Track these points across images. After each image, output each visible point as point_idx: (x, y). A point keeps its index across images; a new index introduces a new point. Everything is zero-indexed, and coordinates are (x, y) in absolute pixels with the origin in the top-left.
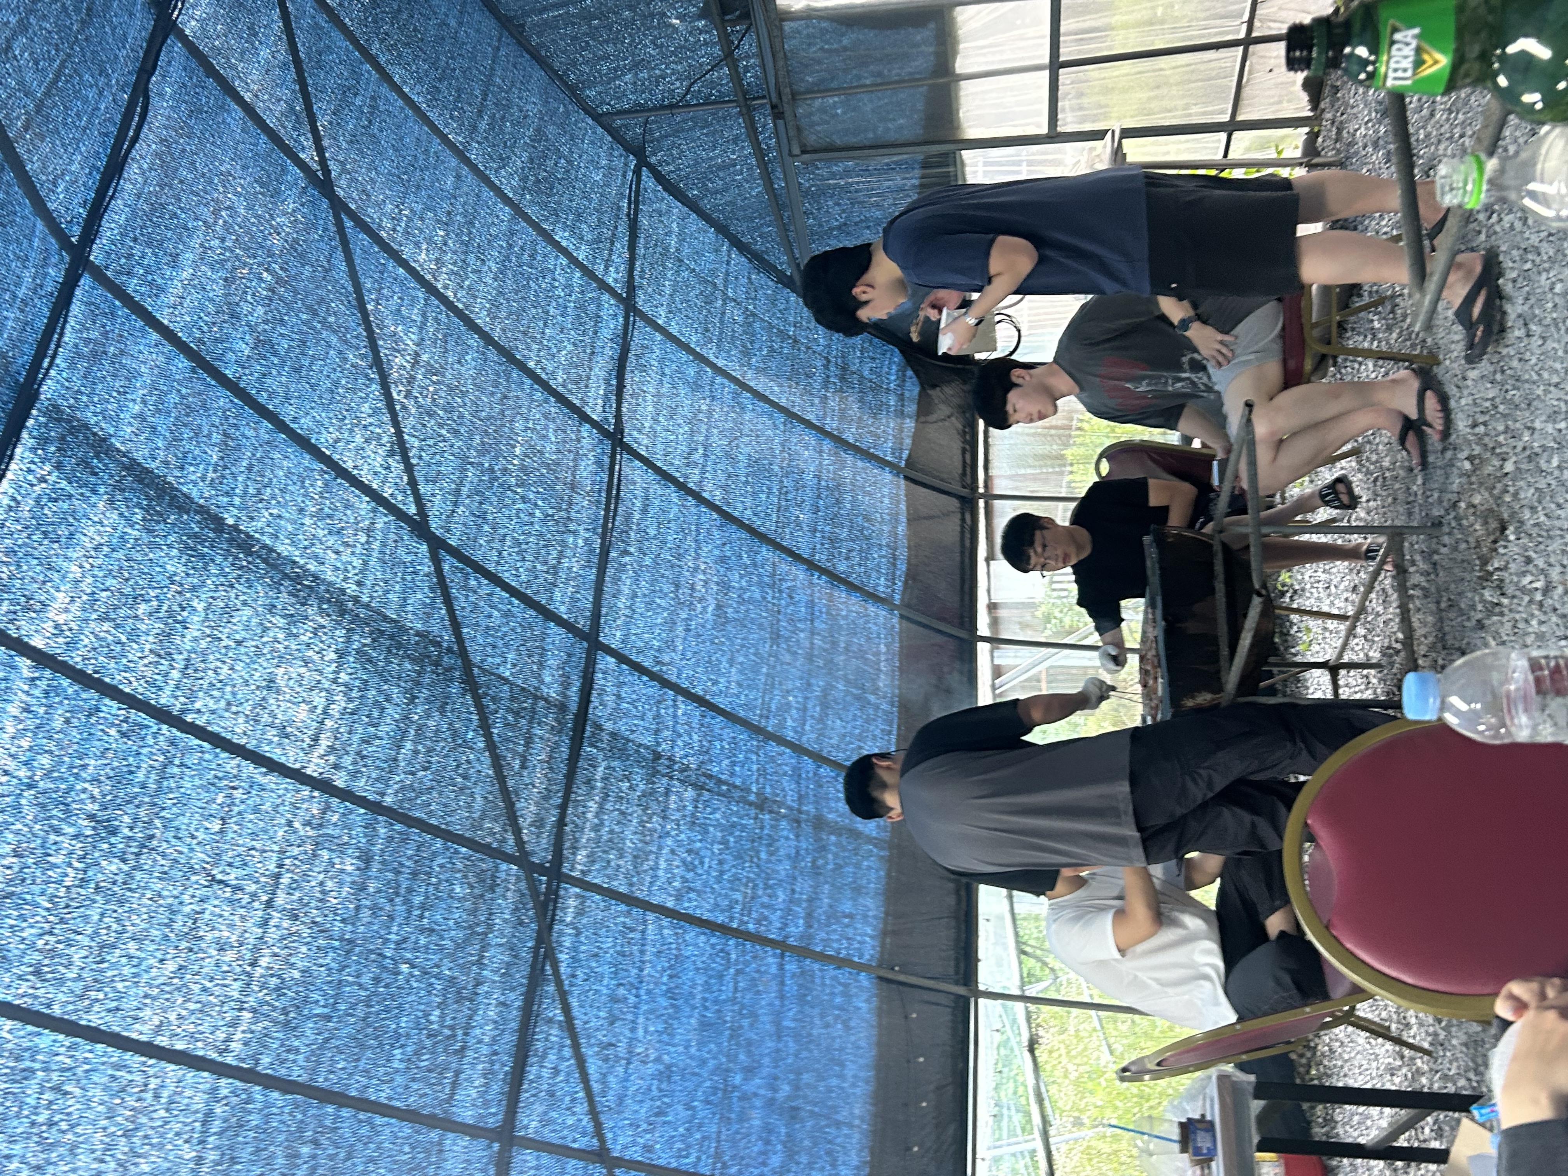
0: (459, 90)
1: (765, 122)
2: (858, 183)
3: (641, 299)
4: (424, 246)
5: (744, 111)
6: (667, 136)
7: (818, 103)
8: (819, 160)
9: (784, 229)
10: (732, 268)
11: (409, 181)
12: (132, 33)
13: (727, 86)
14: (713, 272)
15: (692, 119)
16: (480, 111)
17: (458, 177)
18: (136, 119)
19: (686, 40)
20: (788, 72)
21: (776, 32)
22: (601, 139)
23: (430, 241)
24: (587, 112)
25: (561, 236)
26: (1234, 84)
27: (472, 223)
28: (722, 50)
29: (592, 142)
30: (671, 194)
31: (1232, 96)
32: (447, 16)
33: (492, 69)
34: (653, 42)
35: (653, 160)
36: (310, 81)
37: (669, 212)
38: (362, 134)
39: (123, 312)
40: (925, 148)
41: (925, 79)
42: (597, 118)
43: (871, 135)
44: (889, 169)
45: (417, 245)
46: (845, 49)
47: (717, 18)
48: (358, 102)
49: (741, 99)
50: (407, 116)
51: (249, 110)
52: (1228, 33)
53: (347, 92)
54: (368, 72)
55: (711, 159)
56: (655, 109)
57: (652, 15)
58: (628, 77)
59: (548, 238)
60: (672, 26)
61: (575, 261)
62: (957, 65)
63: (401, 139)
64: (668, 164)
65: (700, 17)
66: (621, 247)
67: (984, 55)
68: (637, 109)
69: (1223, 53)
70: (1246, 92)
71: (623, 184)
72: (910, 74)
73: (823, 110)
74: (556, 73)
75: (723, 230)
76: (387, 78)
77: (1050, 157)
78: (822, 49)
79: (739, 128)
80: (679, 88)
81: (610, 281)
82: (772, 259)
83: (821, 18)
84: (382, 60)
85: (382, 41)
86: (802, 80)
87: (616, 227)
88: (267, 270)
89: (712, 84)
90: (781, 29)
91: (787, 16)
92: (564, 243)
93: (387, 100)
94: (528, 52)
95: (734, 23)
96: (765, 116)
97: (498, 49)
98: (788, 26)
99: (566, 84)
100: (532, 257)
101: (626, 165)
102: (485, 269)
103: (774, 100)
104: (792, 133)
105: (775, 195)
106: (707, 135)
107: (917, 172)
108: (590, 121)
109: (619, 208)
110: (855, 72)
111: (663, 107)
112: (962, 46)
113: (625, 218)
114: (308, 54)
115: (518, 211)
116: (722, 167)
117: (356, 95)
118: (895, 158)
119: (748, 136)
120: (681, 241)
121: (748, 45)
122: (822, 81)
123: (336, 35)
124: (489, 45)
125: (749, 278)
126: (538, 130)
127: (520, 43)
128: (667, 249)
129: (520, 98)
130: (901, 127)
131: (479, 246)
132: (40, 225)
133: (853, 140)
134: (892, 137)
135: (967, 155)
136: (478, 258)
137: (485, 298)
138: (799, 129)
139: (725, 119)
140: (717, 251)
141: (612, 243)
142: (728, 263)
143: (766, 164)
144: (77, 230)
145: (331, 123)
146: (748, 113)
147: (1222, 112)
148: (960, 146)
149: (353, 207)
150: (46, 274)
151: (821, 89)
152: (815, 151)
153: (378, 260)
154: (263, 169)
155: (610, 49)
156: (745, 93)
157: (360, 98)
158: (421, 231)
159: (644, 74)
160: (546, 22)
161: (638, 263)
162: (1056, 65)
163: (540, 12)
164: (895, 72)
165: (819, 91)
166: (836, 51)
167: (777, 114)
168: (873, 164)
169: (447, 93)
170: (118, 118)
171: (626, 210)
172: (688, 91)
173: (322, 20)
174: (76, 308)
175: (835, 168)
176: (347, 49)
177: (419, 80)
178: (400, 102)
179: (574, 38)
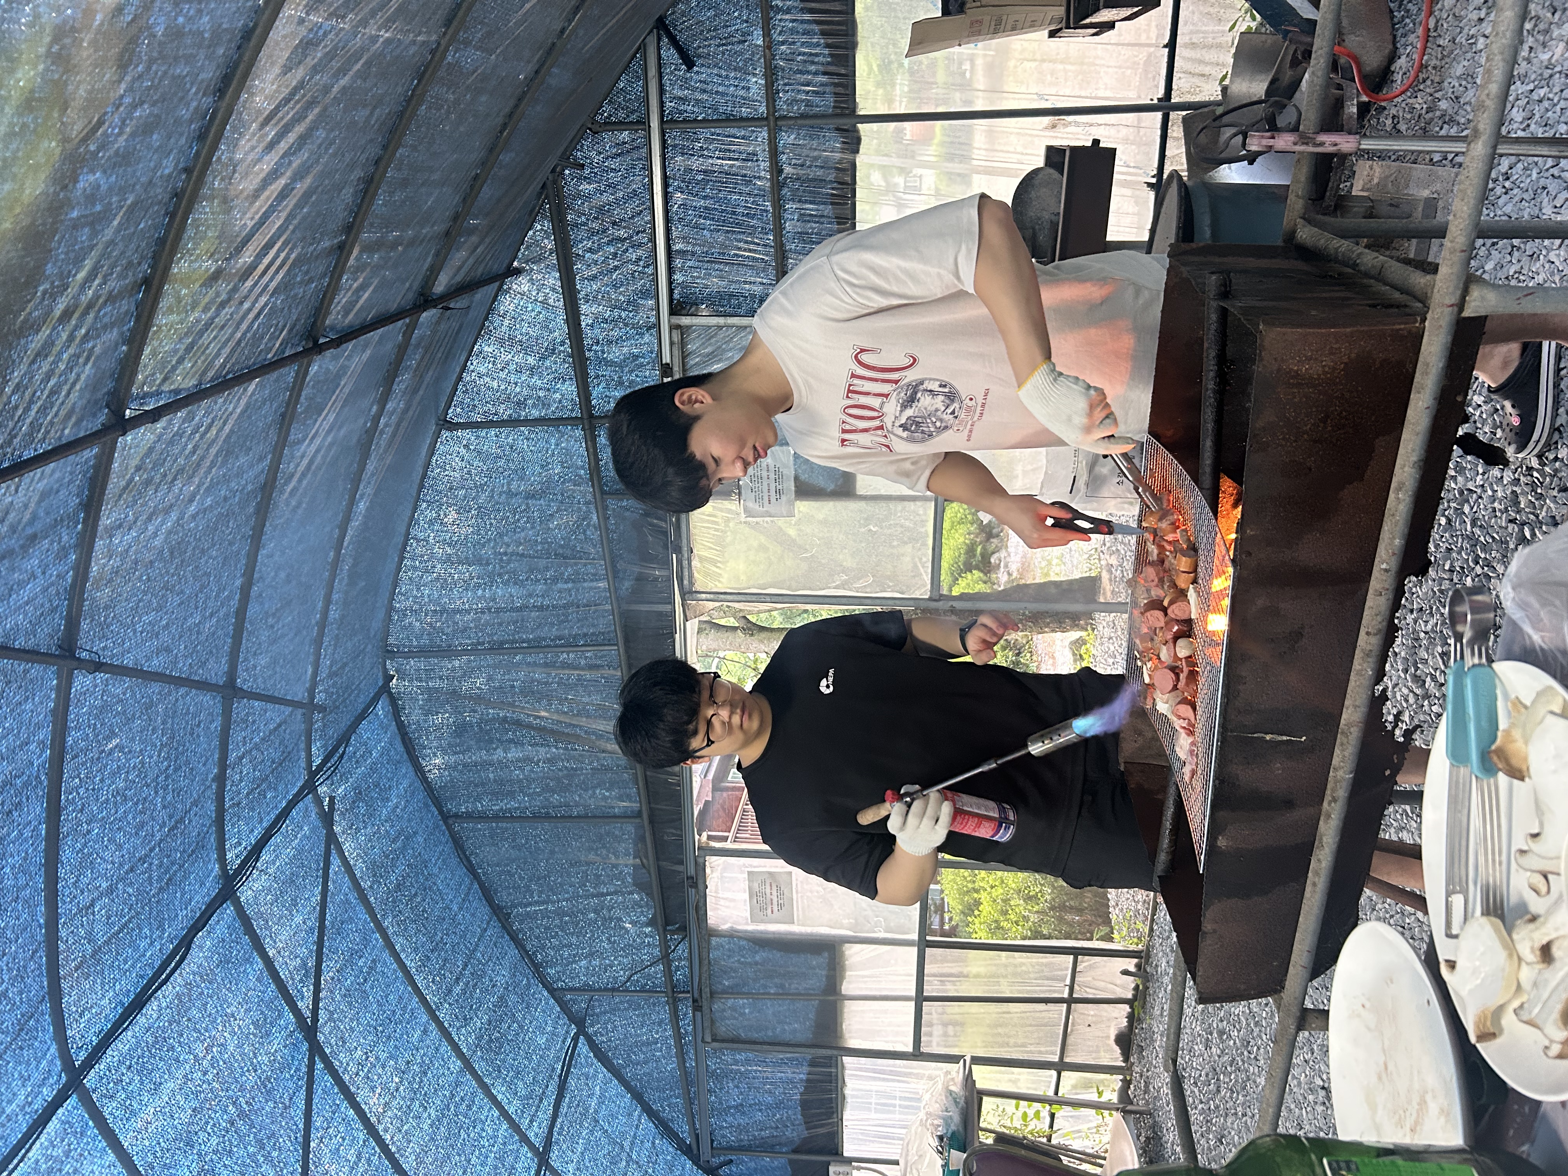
0: (445, 960)
1: (686, 1010)
2: (756, 1071)
3: (554, 1155)
4: (378, 1090)
5: (671, 1001)
6: (605, 1013)
7: (730, 1002)
8: (727, 1049)
9: (690, 1102)
10: (640, 1132)
11: (382, 1032)
12: (197, 898)
13: (660, 978)
14: (623, 1134)
15: (627, 1002)
16: (458, 979)
17: (425, 1032)
18: (173, 964)
19: (634, 941)
20: (710, 975)
21: (704, 945)
22: (552, 1009)
23: (385, 1087)
24: (544, 986)
25: (500, 1092)
26: (1061, 1032)
27: (425, 1074)
28: (660, 951)
29: (544, 1011)
30: (599, 1060)
31: (1060, 1042)
32: (451, 901)
33: (477, 945)
34: (608, 939)
35: (590, 1031)
36: (327, 944)
37: (594, 1076)
38: (356, 990)
39: (92, 1130)
40: (813, 1051)
41: (815, 995)
42: (552, 991)
43: (770, 1033)
44: (783, 1063)
45: (373, 1089)
46: (756, 963)
47: (660, 927)
48: (360, 964)
49: (670, 992)
50: (397, 977)
51: (269, 963)
52: (1055, 991)
53: (355, 953)
54: (377, 940)
55: (637, 1036)
56: (600, 990)
57: (611, 919)
58: (583, 963)
59: (486, 1090)
60: (626, 929)
61: (504, 1113)
62: (843, 988)
63: (386, 997)
64: (602, 1035)
65: (648, 925)
66: (548, 1105)
67: (865, 982)
68: (586, 988)
69: (1051, 1006)
70: (1070, 1040)
71: (561, 1048)
72: (806, 989)
73: (733, 1009)
74: (527, 952)
75: (638, 1096)
76: (390, 945)
77: (915, 1071)
78: (739, 961)
79: (664, 1013)
80: (622, 976)
81: (531, 1135)
82: (675, 1127)
83: (740, 938)
84: (390, 931)
85: (394, 917)
86: (721, 983)
87: (547, 1086)
88: (234, 1103)
89: (649, 977)
90: (709, 943)
91: (713, 933)
92: (499, 1097)
93: (385, 963)
94: (509, 934)
95: (673, 933)
96: (687, 1007)
97: (486, 930)
98: (714, 941)
99: (532, 962)
100: (469, 1107)
101: (567, 1032)
102: (425, 1115)
103: (696, 995)
104: (707, 1024)
105: (686, 1073)
106: (638, 1016)
107: (805, 1069)
108: (546, 993)
109: (553, 1069)
110: (762, 982)
111: (606, 989)
112: (848, 973)
113: (556, 1079)
114: (332, 923)
115: (468, 1065)
116: (648, 1044)
117: (360, 957)
118: (788, 1055)
119: (671, 1021)
120: (600, 1103)
121: (682, 950)
122: (737, 985)
123: (360, 908)
124: (479, 926)
125: (653, 1143)
126: (501, 998)
127: (504, 927)
128: (587, 1110)
129: (493, 971)
130: (795, 1031)
131: (425, 1094)
132: (54, 1049)
133: (755, 1036)
134: (787, 1037)
135: (847, 1060)
136: (421, 1105)
137: (418, 1143)
138: (713, 1022)
139: (654, 1005)
140: (630, 1115)
141: (541, 1100)
142: (637, 1127)
143: (682, 1046)
144: (83, 1055)
145: (332, 979)
146: (674, 1003)
147: (1053, 1053)
148: (842, 1053)
149: (328, 1051)
150: (41, 1092)
151: (734, 991)
152: (723, 1041)
153: (334, 1100)
154: (262, 1013)
155: (574, 940)
156: (674, 987)
157: (363, 960)
158: (380, 1076)
159: (597, 962)
160: (528, 913)
161: (559, 1120)
162: (920, 998)
163: (526, 906)
164: (795, 986)
165: (732, 993)
166: (750, 964)
167: (697, 1007)
168: (770, 1058)
169: (435, 963)
170: (157, 965)
171: (559, 1071)
172: (629, 979)
173: (353, 897)
174: (53, 1125)
175: (738, 1057)
176: (365, 920)
177: (416, 950)
178: (395, 966)
179: (547, 928)
